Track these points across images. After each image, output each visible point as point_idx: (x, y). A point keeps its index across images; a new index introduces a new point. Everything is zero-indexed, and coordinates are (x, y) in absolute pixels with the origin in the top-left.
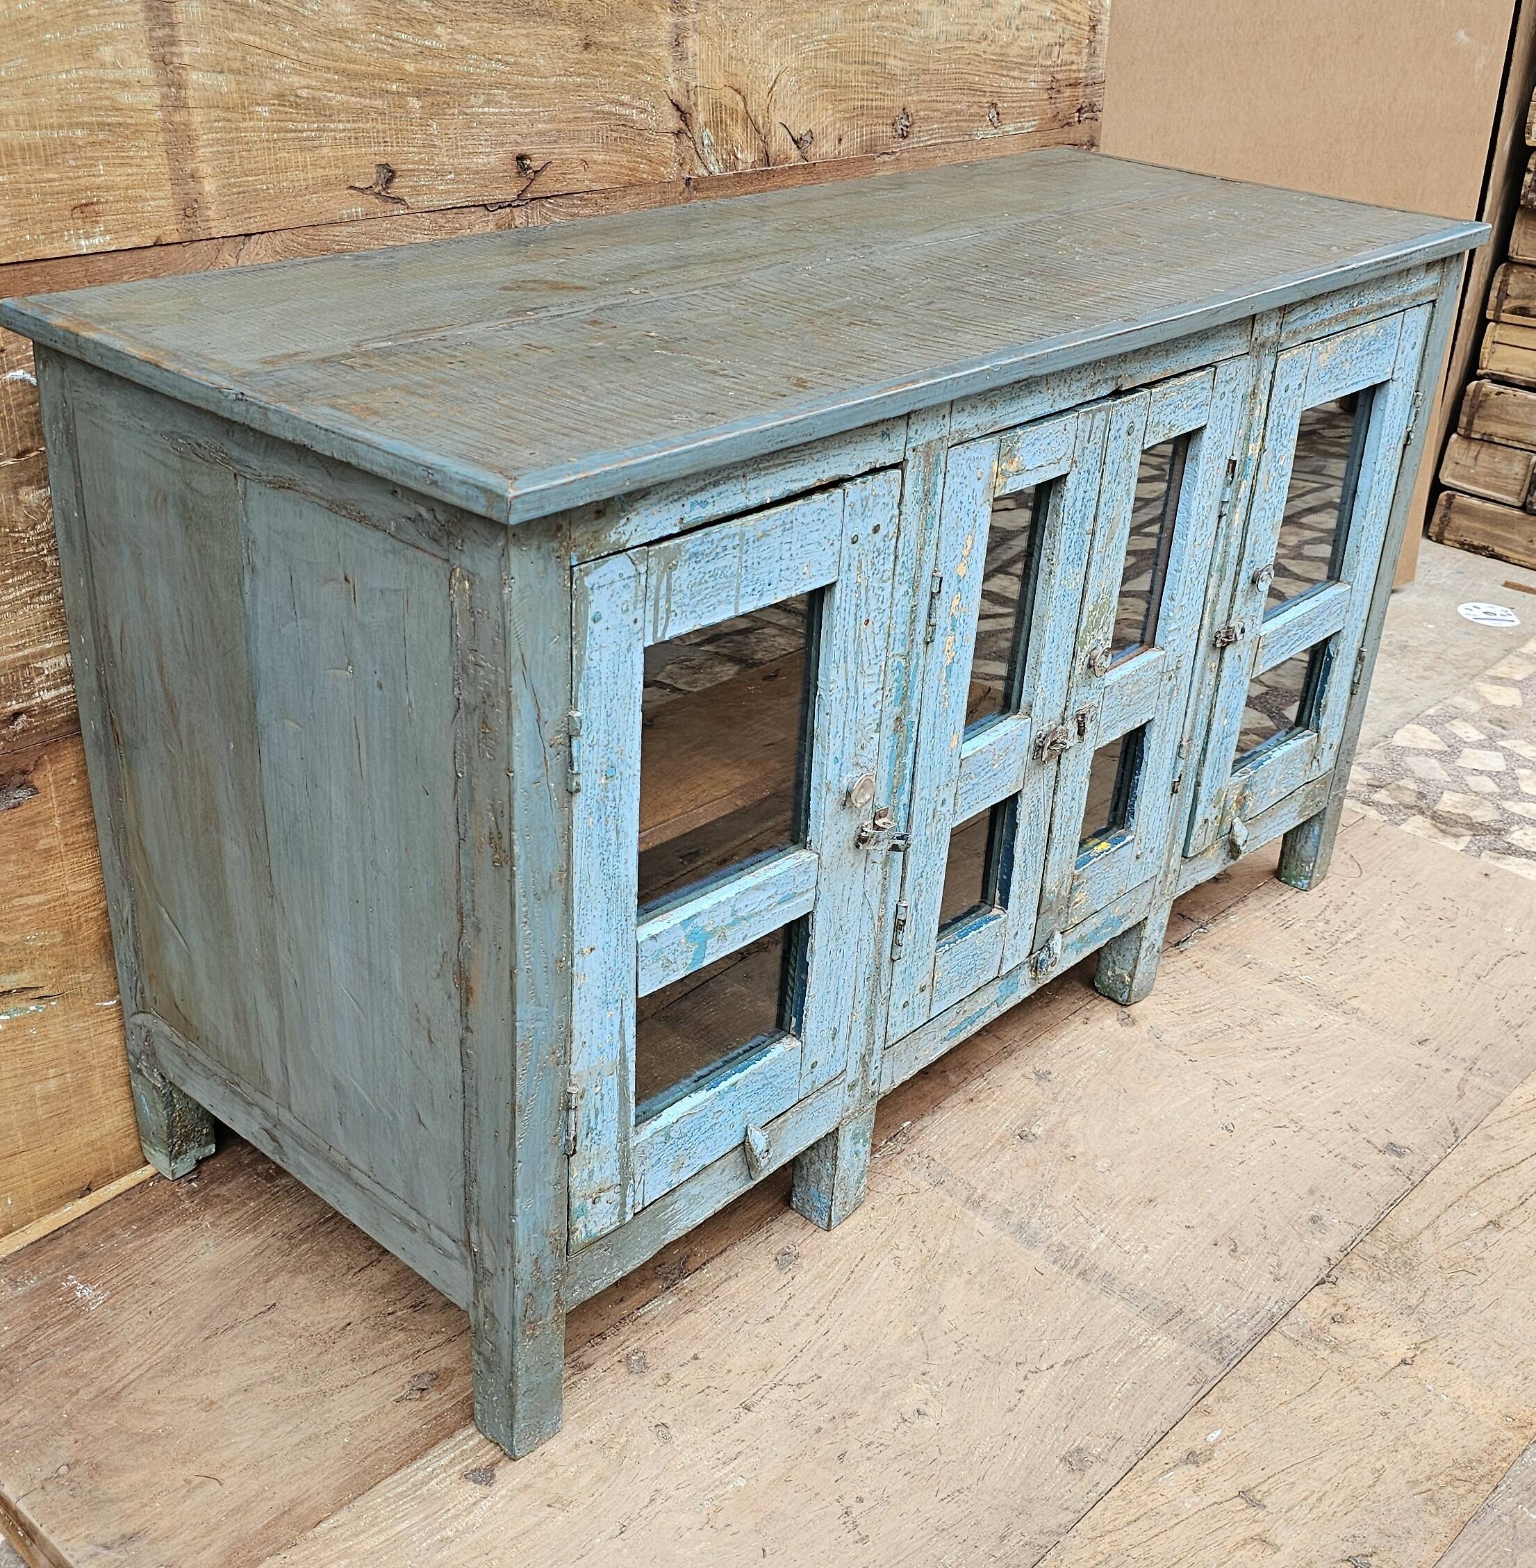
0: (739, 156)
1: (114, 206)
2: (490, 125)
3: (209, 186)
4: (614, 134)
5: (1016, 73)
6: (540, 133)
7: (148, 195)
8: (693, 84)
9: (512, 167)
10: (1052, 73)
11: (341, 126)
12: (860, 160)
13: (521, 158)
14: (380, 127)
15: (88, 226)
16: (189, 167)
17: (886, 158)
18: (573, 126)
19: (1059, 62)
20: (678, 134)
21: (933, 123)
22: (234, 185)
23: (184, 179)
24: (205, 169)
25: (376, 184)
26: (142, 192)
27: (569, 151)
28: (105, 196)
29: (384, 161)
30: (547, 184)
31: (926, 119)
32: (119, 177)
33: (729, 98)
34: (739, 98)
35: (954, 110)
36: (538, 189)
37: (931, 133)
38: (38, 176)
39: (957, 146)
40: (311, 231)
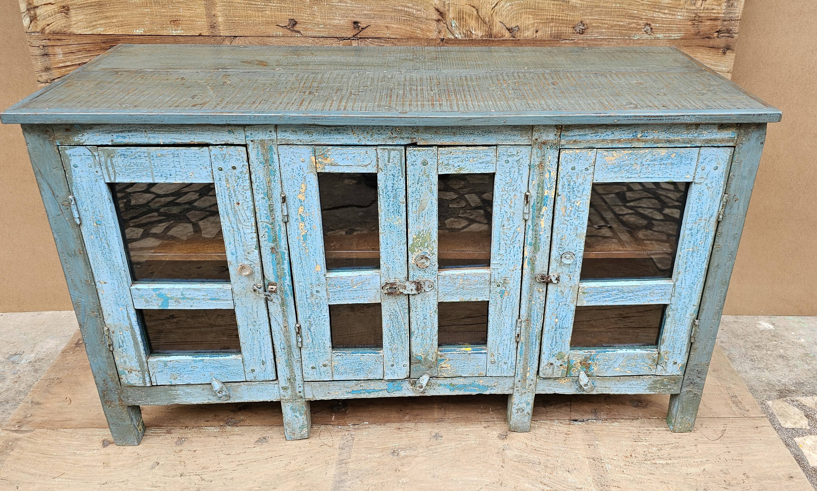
0: (473, 32)
1: (185, 22)
2: (342, 10)
3: (220, 19)
4: (403, 18)
5: (666, 11)
6: (365, 14)
7: (197, 20)
8: (448, 2)
9: (352, 26)
10: (696, 14)
11: (274, 5)
12: (549, 41)
13: (355, 23)
14: (291, 6)
15: (176, 27)
16: (213, 13)
17: (567, 41)
18: (382, 13)
19: (702, 8)
20: (438, 21)
21: (602, 29)
22: (230, 20)
23: (211, 16)
24: (219, 14)
25: (289, 25)
26: (196, 19)
27: (381, 22)
28: (182, 18)
29: (292, 18)
30: (368, 33)
31: (597, 27)
32: (187, 13)
33: (467, 9)
34: (473, 9)
35: (618, 25)
36: (362, 34)
37: (601, 34)
38: (160, 11)
39: (619, 41)
40: (260, 38)
